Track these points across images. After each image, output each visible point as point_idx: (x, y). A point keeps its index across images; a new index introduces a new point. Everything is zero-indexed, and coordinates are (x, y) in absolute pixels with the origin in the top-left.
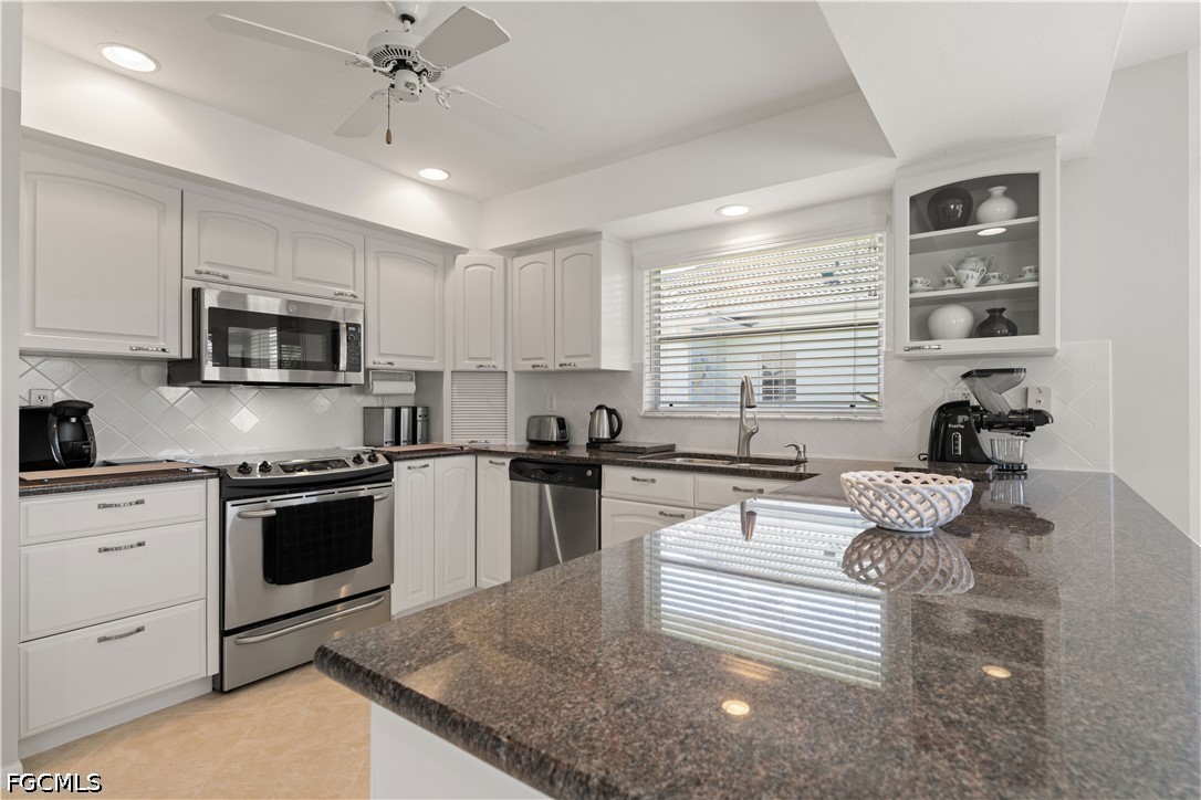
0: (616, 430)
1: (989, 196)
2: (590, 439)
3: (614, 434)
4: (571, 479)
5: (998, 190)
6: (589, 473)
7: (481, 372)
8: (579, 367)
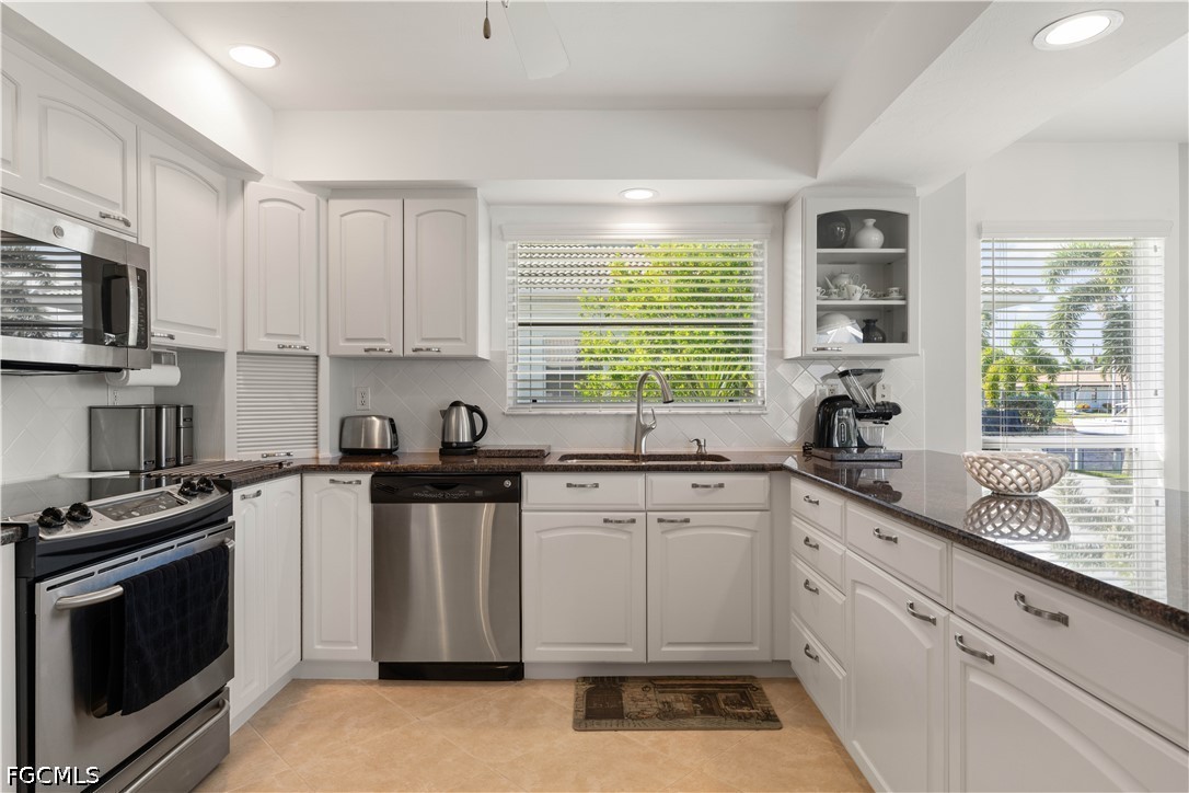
0: (479, 430)
1: (863, 226)
2: (443, 443)
3: (476, 437)
4: (479, 493)
5: (871, 222)
6: (508, 483)
7: (282, 355)
8: (444, 353)
